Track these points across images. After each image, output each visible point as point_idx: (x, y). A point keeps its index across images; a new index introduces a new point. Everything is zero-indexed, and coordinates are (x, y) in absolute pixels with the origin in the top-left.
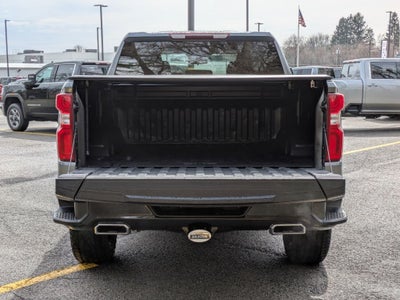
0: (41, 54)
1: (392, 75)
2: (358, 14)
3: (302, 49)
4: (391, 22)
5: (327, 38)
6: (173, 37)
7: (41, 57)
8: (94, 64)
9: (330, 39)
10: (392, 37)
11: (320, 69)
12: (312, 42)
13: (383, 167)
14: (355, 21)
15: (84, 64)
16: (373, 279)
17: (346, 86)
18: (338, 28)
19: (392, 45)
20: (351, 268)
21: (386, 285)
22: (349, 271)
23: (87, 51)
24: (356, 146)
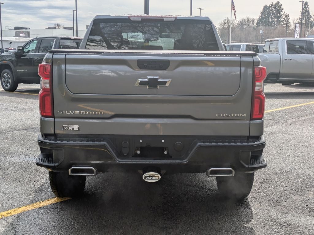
0: (28, 30)
1: (303, 51)
2: (278, 3)
3: (234, 29)
4: (303, 9)
5: (253, 21)
6: (132, 19)
7: (28, 33)
8: (70, 39)
9: (256, 21)
10: (304, 21)
11: (247, 45)
12: (242, 23)
13: (295, 123)
14: (275, 8)
15: (62, 39)
16: (285, 211)
17: (267, 59)
18: (262, 13)
19: (304, 27)
20: (268, 202)
21: (295, 216)
22: (267, 204)
23: (65, 28)
24: (274, 106)
